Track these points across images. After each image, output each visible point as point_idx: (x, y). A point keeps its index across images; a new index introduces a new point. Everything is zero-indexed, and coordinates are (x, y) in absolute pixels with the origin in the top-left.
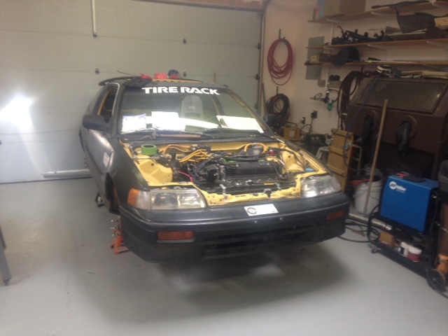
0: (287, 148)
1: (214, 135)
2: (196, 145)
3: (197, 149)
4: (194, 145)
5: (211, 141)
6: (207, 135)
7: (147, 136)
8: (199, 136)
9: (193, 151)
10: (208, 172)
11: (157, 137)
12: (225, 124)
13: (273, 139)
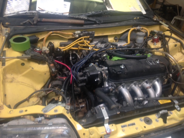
0: (173, 35)
1: (99, 18)
2: (79, 32)
3: (80, 36)
4: (76, 32)
5: (95, 26)
6: (91, 19)
7: (28, 20)
8: (83, 22)
9: (76, 39)
10: (88, 77)
11: (38, 22)
12: (110, 6)
13: (156, 21)
